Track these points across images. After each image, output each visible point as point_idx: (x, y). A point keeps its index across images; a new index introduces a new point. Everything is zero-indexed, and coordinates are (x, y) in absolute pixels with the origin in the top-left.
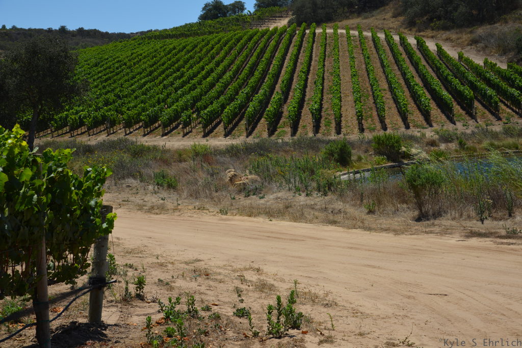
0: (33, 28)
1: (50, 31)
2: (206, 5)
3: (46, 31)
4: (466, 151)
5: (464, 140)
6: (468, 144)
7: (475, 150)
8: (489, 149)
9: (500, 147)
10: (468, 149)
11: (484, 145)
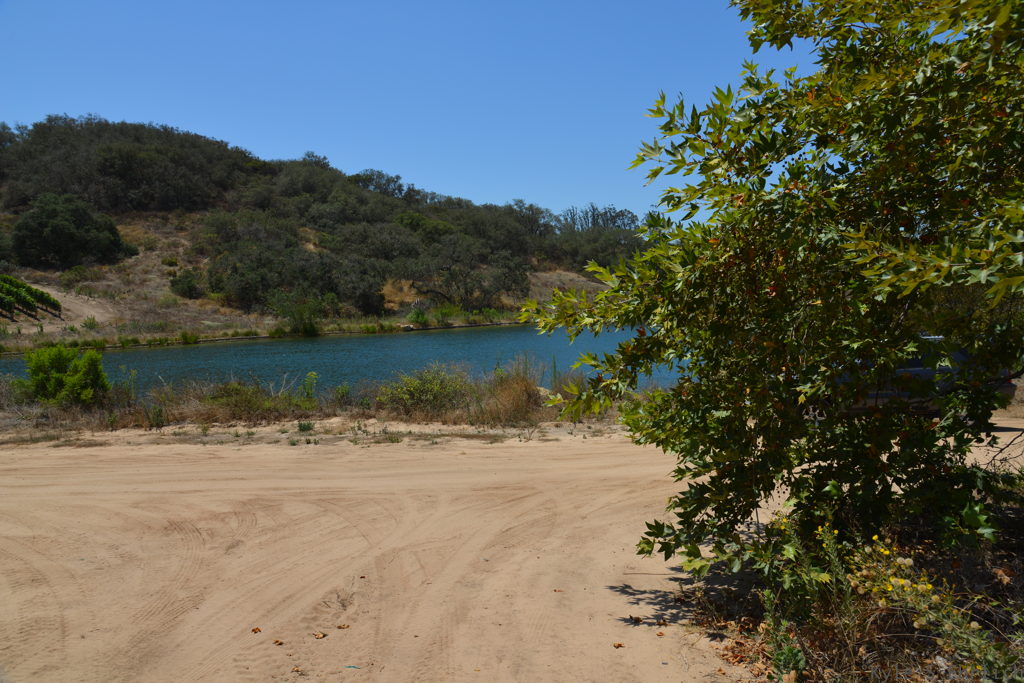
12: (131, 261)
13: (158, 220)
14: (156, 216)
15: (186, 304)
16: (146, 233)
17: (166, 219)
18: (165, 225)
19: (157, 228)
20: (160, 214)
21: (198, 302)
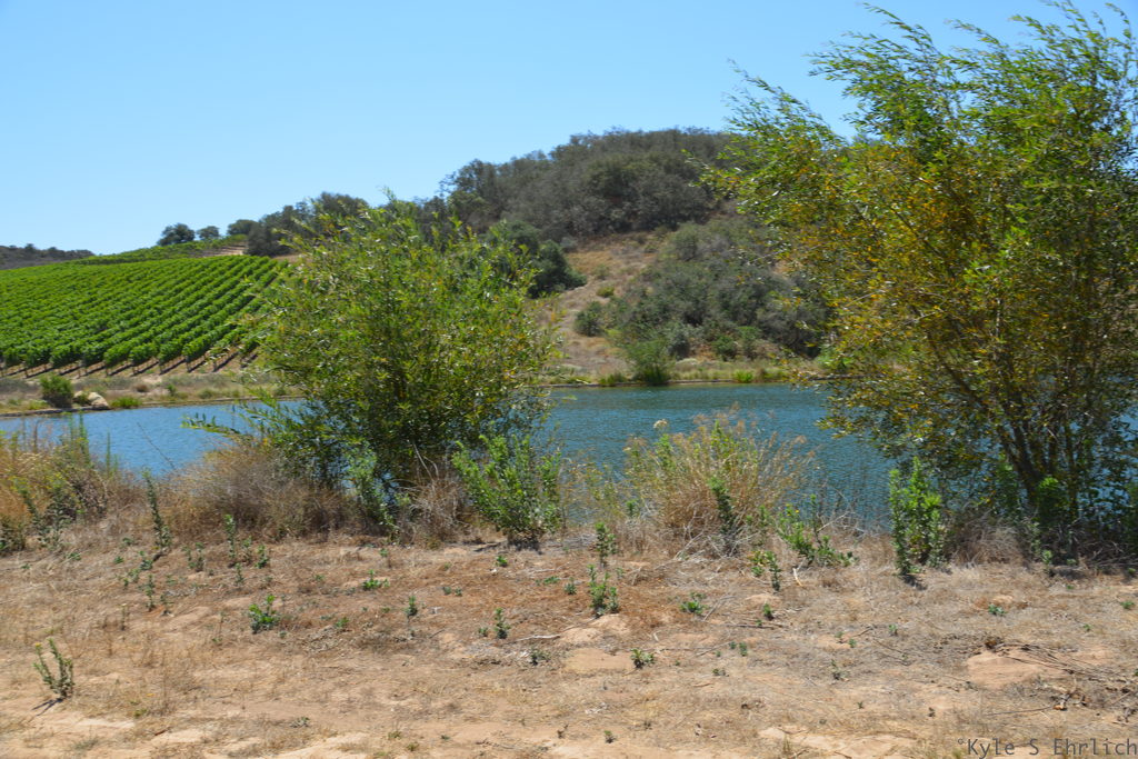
1: (13, 249)
2: (168, 229)
3: (7, 248)
4: (174, 397)
5: (174, 387)
6: (180, 391)
7: (184, 397)
8: (202, 397)
9: (217, 395)
10: (177, 396)
11: (200, 391)
12: (569, 293)
13: (634, 242)
14: (632, 239)
15: (577, 344)
16: (611, 259)
17: (641, 242)
18: (636, 248)
19: (625, 252)
20: (637, 235)
21: (592, 340)
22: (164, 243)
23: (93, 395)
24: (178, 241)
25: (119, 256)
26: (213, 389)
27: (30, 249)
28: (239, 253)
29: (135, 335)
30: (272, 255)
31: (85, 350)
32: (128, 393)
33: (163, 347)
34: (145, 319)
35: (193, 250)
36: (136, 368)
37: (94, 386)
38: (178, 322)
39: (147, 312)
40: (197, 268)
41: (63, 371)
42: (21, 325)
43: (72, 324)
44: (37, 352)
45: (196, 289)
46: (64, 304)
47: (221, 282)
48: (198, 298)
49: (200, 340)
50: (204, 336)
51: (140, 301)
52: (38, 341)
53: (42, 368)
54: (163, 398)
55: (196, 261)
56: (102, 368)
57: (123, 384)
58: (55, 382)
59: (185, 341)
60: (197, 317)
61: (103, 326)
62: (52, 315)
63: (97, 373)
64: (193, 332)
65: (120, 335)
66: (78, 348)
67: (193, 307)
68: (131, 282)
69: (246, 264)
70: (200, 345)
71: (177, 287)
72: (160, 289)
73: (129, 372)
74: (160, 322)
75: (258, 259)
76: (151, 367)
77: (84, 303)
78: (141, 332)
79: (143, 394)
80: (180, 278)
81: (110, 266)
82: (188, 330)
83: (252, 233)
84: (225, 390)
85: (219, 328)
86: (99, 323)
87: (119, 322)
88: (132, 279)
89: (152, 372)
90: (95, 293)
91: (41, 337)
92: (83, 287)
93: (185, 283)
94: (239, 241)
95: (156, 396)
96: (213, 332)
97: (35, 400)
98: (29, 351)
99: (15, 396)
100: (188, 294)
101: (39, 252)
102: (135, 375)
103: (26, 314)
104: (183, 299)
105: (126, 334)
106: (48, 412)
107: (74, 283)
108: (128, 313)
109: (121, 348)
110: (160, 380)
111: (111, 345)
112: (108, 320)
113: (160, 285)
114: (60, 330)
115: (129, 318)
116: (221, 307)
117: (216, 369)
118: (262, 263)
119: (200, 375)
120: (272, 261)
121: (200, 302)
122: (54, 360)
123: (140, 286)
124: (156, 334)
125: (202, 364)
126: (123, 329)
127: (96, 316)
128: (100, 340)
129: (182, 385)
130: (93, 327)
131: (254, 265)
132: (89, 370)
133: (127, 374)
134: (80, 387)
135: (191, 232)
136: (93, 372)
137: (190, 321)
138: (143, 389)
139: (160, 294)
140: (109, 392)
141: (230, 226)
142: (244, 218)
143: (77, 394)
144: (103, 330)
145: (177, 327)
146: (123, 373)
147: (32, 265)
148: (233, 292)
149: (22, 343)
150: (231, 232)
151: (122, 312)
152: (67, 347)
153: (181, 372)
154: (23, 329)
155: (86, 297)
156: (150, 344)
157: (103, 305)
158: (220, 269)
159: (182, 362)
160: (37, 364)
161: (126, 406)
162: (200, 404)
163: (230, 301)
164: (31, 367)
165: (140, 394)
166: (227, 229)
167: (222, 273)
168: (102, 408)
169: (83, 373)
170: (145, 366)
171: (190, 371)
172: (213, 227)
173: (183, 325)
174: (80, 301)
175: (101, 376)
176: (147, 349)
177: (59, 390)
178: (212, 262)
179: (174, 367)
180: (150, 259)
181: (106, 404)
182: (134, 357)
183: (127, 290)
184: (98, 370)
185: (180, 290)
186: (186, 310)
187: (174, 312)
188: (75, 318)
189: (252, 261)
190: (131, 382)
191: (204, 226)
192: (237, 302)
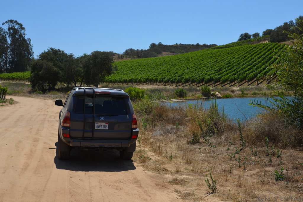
0: (186, 44)
1: (193, 45)
2: (241, 35)
3: (191, 45)
4: (243, 95)
5: (243, 91)
6: (245, 92)
7: (247, 94)
8: (253, 94)
9: (258, 94)
10: (244, 94)
11: (252, 92)
22: (240, 40)
23: (217, 93)
24: (245, 39)
25: (225, 45)
26: (257, 92)
27: (198, 45)
28: (267, 42)
29: (230, 73)
30: (279, 42)
31: (214, 78)
32: (228, 92)
33: (240, 76)
34: (234, 67)
35: (250, 42)
36: (231, 84)
37: (217, 90)
38: (245, 68)
39: (235, 64)
40: (251, 48)
41: (208, 85)
42: (195, 70)
43: (210, 69)
44: (200, 79)
45: (251, 56)
46: (208, 63)
47: (260, 53)
48: (252, 59)
49: (252, 74)
50: (254, 73)
51: (232, 60)
52: (200, 75)
53: (201, 84)
54: (239, 94)
55: (251, 45)
56: (220, 84)
57: (226, 89)
58: (205, 88)
59: (247, 74)
60: (251, 66)
61: (220, 70)
62: (204, 66)
63: (218, 86)
64: (250, 71)
65: (225, 73)
66: (212, 77)
67: (250, 62)
68: (229, 54)
69: (269, 46)
70: (252, 76)
71: (245, 55)
72: (239, 56)
73: (228, 85)
74: (239, 68)
75: (274, 44)
76: (236, 84)
77: (214, 62)
78: (232, 72)
79: (233, 93)
80: (245, 52)
81: (223, 49)
82: (248, 71)
83: (272, 34)
84: (261, 92)
85: (259, 70)
86: (219, 69)
87: (225, 68)
88: (230, 53)
89: (236, 86)
90: (218, 58)
91: (201, 74)
92: (214, 57)
93: (247, 54)
94: (267, 37)
95: (237, 94)
96: (257, 71)
97: (199, 94)
98: (198, 78)
99: (194, 93)
100: (248, 58)
101: (200, 46)
102: (230, 86)
103: (197, 66)
104: (247, 59)
105: (227, 72)
106: (203, 99)
107: (211, 55)
108: (228, 65)
109: (226, 77)
110: (238, 88)
111: (223, 76)
112: (222, 68)
113: (239, 55)
114: (207, 71)
115: (228, 67)
116: (260, 62)
117: (258, 84)
118: (275, 45)
119: (252, 87)
120: (279, 44)
121: (252, 60)
122: (205, 81)
123: (232, 56)
124: (237, 72)
125: (253, 82)
126: (226, 71)
127: (218, 66)
128: (219, 75)
129: (246, 90)
130: (217, 70)
131: (272, 46)
132: (215, 85)
133: (228, 86)
134: (213, 90)
135: (250, 35)
136: (217, 85)
137: (249, 67)
138: (233, 91)
139: (239, 58)
140: (222, 92)
141: (263, 32)
142: (269, 29)
143: (212, 93)
144: (220, 71)
145: (244, 70)
146: (226, 86)
147: (198, 50)
148: (264, 56)
149: (195, 76)
150: (263, 34)
151: (226, 65)
152: (209, 77)
153: (246, 86)
154: (196, 71)
155: (215, 60)
156: (235, 76)
157: (220, 62)
158: (260, 48)
159: (246, 82)
160: (200, 83)
161: (227, 97)
162: (252, 97)
163: (263, 59)
164: (198, 84)
165: (232, 93)
166: (262, 33)
167: (260, 49)
168: (220, 98)
169: (214, 86)
170: (233, 83)
171: (249, 85)
172: (257, 33)
173: (247, 69)
174: (213, 61)
175: (219, 87)
176: (234, 77)
177: (206, 91)
178: (257, 46)
179: (243, 84)
180: (236, 46)
181: (221, 96)
182: (230, 81)
183: (228, 57)
184: (218, 85)
185: (245, 57)
186: (248, 63)
187: (244, 64)
188: (212, 67)
189: (271, 45)
190: (229, 89)
191: (255, 33)
192: (266, 60)
